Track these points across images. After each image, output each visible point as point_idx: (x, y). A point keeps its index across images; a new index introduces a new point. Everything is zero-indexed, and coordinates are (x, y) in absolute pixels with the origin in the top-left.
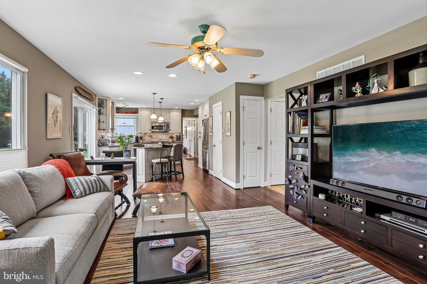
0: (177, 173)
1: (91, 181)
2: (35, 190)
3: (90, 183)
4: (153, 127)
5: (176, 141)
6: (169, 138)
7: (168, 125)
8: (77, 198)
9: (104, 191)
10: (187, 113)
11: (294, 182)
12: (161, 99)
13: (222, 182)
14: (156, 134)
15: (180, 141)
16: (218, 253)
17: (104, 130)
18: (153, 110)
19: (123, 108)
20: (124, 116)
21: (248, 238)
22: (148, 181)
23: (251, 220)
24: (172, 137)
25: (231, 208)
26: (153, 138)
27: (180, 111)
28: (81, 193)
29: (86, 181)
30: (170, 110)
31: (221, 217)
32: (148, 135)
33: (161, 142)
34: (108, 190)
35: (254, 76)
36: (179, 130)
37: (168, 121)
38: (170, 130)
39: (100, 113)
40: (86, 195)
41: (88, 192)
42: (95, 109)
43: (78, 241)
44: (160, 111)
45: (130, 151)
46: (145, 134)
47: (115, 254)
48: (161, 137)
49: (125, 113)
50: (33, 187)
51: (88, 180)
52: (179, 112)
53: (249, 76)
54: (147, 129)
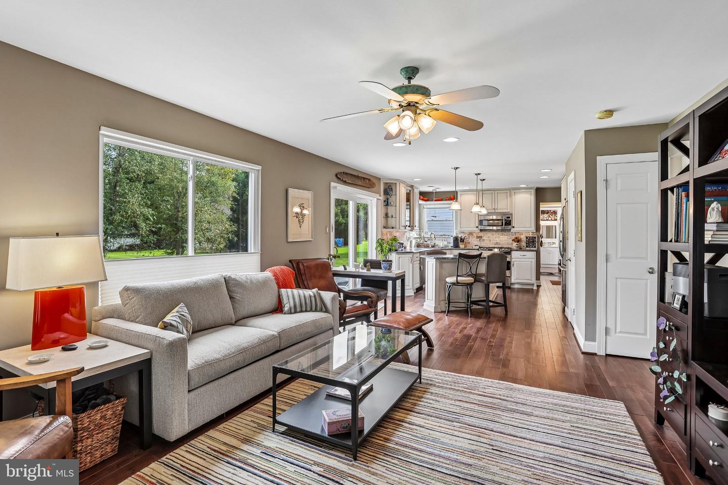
0: (491, 304)
1: (305, 297)
2: (237, 296)
3: (303, 299)
4: (481, 222)
5: (527, 247)
6: (513, 240)
7: (509, 218)
8: (285, 314)
9: (321, 310)
10: (548, 195)
11: (664, 359)
12: (476, 174)
13: (574, 334)
14: (489, 234)
15: (535, 247)
16: (410, 436)
17: (393, 228)
18: (481, 193)
19: (433, 192)
20: (434, 204)
21: (488, 436)
22: (440, 310)
23: (536, 413)
24: (518, 240)
25: (526, 383)
26: (484, 240)
27: (533, 192)
28: (290, 308)
29: (299, 296)
30: (511, 191)
31: (487, 391)
32: (475, 235)
33: (497, 248)
34: (327, 311)
35: (610, 113)
36: (531, 227)
37: (509, 211)
38: (513, 227)
39: (387, 203)
40: (296, 312)
41: (298, 310)
42: (376, 199)
43: (233, 353)
44: (494, 194)
45: (391, 261)
46: (471, 234)
47: (300, 389)
48: (497, 239)
49: (435, 201)
50: (235, 293)
51: (302, 295)
52: (531, 194)
53: (597, 115)
54: (472, 226)
